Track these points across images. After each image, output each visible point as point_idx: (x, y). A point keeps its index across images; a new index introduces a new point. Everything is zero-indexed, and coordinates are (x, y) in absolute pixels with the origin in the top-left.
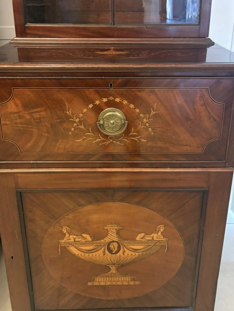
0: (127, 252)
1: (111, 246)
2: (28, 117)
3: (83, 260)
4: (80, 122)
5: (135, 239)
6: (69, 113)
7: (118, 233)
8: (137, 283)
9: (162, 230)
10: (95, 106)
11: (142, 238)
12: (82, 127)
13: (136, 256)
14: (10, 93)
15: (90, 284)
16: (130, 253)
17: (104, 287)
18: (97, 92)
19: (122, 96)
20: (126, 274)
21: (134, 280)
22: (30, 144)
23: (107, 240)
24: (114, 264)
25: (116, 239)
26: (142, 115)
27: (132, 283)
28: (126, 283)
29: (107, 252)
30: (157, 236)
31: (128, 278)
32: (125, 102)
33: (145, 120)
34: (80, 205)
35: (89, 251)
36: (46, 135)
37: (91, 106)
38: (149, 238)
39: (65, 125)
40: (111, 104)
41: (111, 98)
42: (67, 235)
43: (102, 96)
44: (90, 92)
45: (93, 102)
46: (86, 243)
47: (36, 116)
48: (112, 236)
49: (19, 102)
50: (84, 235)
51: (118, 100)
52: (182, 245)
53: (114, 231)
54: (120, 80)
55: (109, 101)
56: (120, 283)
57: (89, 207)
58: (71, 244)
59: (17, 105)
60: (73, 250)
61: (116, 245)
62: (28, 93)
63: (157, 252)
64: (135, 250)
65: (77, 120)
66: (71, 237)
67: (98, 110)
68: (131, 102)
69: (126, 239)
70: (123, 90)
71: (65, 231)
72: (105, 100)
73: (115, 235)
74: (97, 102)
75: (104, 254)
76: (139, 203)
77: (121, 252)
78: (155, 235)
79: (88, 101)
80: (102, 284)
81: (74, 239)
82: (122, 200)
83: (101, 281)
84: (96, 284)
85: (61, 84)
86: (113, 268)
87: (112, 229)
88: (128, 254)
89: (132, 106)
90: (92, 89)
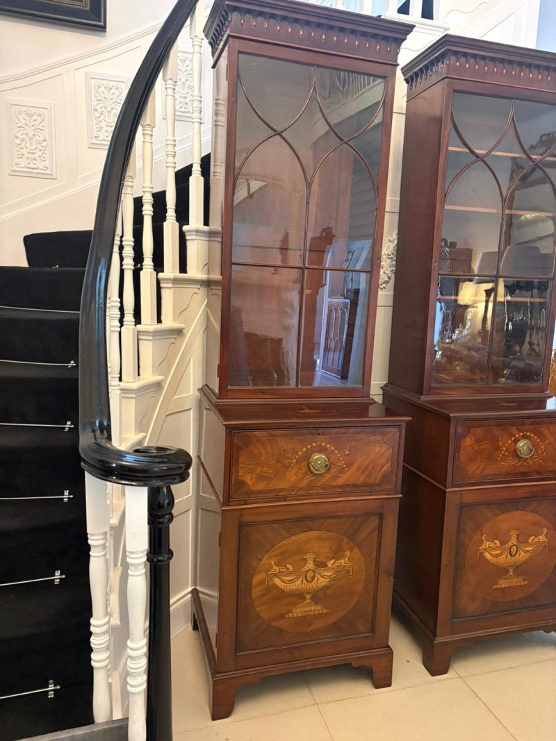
0: (522, 554)
1: (512, 550)
2: (477, 448)
3: (493, 564)
4: (506, 450)
5: (527, 542)
6: (500, 444)
7: (517, 538)
8: (526, 582)
9: (545, 532)
10: (516, 438)
11: (533, 540)
12: (506, 453)
13: (526, 558)
14: (469, 432)
15: (494, 587)
16: (524, 554)
17: (503, 590)
18: (518, 429)
19: (531, 432)
20: (519, 575)
21: (524, 580)
23: (510, 544)
24: (512, 566)
25: (516, 543)
26: (541, 444)
27: (523, 583)
28: (518, 584)
29: (509, 555)
30: (542, 538)
31: (520, 579)
32: (532, 435)
33: (542, 447)
34: (496, 515)
35: (497, 556)
36: (485, 460)
37: (513, 439)
38: (536, 540)
39: (497, 453)
40: (524, 437)
41: (525, 433)
42: (485, 542)
43: (520, 431)
44: (514, 429)
45: (514, 436)
46: (495, 549)
47: (482, 447)
48: (514, 541)
50: (496, 541)
51: (528, 434)
53: (515, 536)
54: (530, 420)
56: (514, 584)
57: (501, 517)
58: (486, 550)
59: (471, 440)
60: (487, 555)
61: (515, 547)
62: (479, 432)
63: (541, 552)
64: (527, 552)
67: (516, 441)
68: (535, 435)
69: (522, 543)
70: (532, 427)
71: (484, 539)
72: (521, 434)
74: (517, 436)
75: (507, 557)
76: (533, 511)
77: (518, 554)
78: (540, 537)
79: (512, 435)
82: (522, 510)
83: (503, 584)
84: (499, 586)
85: (499, 425)
86: (511, 570)
87: (514, 534)
88: (522, 556)
89: (536, 437)
90: (515, 428)
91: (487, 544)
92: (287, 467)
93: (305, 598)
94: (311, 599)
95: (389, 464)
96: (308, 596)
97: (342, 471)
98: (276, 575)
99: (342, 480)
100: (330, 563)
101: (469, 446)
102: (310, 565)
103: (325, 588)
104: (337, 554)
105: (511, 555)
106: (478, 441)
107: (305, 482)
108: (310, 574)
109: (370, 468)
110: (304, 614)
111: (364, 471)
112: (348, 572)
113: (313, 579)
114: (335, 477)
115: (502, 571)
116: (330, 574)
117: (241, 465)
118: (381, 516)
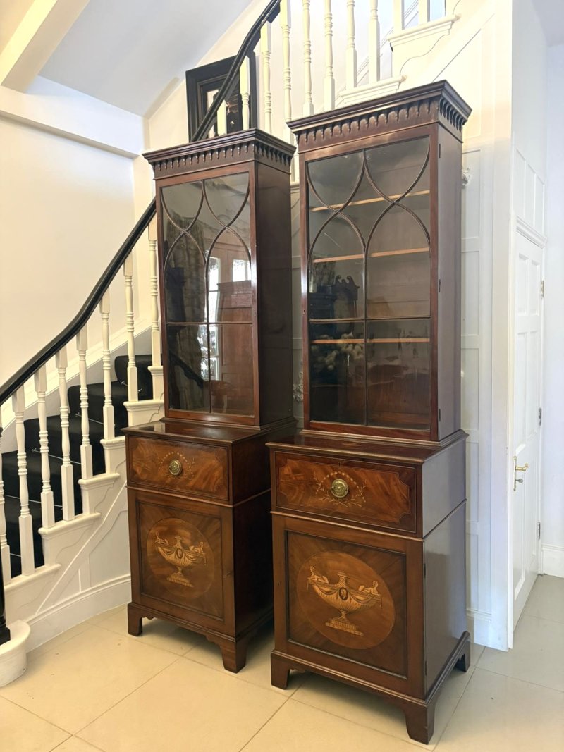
0: (353, 601)
1: (342, 592)
2: (294, 479)
3: (323, 600)
4: (322, 486)
5: (357, 590)
6: (316, 479)
7: (346, 582)
8: (361, 633)
9: (377, 585)
10: (330, 476)
11: (363, 590)
12: (323, 490)
13: (358, 607)
14: (286, 462)
15: (327, 624)
16: (355, 602)
17: (337, 631)
18: (332, 467)
19: (346, 472)
20: (352, 622)
21: (358, 630)
22: (294, 497)
23: (339, 585)
24: (343, 610)
25: (345, 587)
26: (358, 487)
27: (357, 633)
28: (353, 632)
29: (339, 597)
30: (373, 591)
31: (354, 627)
32: (348, 476)
33: (360, 491)
34: (323, 551)
35: (327, 593)
36: (303, 492)
37: (328, 476)
38: (367, 591)
39: (314, 487)
40: (339, 476)
41: (339, 472)
42: (313, 574)
43: (334, 470)
44: (328, 467)
45: (329, 474)
46: (324, 585)
47: (299, 478)
48: (342, 584)
49: (289, 468)
50: (324, 577)
51: (343, 474)
52: (391, 604)
53: (344, 578)
54: (345, 461)
55: (338, 474)
56: (348, 631)
57: (327, 554)
58: (315, 583)
59: (289, 470)
60: (317, 589)
61: (344, 591)
62: (295, 464)
63: (374, 606)
64: (358, 600)
65: (320, 485)
66: (316, 576)
67: (332, 479)
68: (351, 476)
69: (352, 588)
70: (346, 467)
71: (311, 570)
72: (336, 473)
73: (344, 582)
74: (332, 474)
75: (337, 598)
76: (360, 557)
77: (348, 600)
78: (372, 589)
79: (326, 473)
80: (336, 627)
81: (318, 579)
82: (349, 553)
83: (334, 624)
84: (331, 626)
85: (313, 460)
86: (343, 614)
87: (342, 576)
88: (354, 602)
89: (352, 479)
90: (329, 465)
91: (314, 578)
92: (158, 466)
93: (178, 571)
94: (182, 572)
95: (222, 478)
96: (180, 569)
97: (191, 477)
98: (159, 545)
99: (191, 484)
100: (191, 548)
101: (287, 475)
102: (179, 545)
103: (189, 567)
104: (195, 541)
105: (341, 597)
106: (295, 471)
107: (168, 481)
108: (179, 552)
109: (208, 479)
110: (178, 582)
111: (205, 479)
112: (203, 560)
113: (182, 556)
114: (187, 481)
115: (335, 612)
116: (192, 557)
117: (134, 460)
118: (220, 519)
